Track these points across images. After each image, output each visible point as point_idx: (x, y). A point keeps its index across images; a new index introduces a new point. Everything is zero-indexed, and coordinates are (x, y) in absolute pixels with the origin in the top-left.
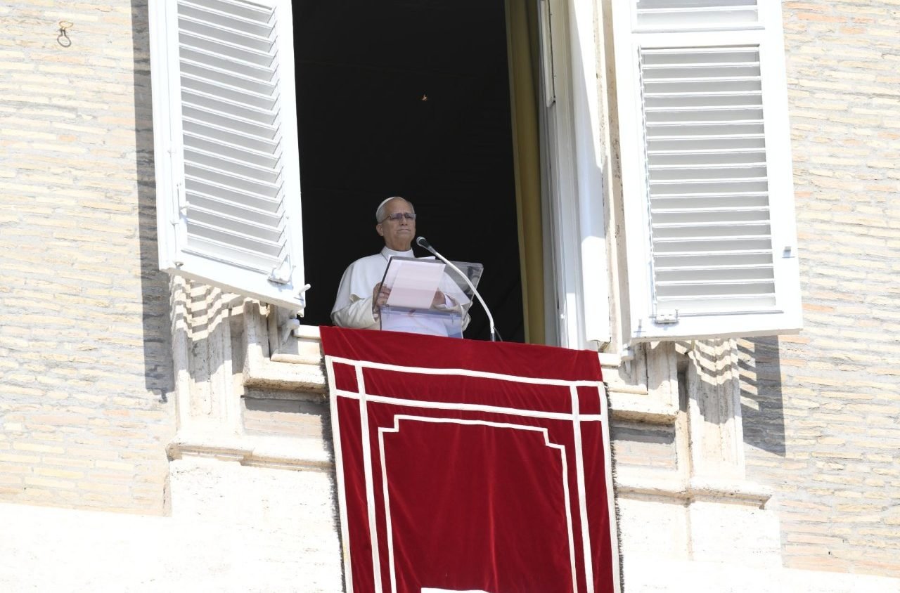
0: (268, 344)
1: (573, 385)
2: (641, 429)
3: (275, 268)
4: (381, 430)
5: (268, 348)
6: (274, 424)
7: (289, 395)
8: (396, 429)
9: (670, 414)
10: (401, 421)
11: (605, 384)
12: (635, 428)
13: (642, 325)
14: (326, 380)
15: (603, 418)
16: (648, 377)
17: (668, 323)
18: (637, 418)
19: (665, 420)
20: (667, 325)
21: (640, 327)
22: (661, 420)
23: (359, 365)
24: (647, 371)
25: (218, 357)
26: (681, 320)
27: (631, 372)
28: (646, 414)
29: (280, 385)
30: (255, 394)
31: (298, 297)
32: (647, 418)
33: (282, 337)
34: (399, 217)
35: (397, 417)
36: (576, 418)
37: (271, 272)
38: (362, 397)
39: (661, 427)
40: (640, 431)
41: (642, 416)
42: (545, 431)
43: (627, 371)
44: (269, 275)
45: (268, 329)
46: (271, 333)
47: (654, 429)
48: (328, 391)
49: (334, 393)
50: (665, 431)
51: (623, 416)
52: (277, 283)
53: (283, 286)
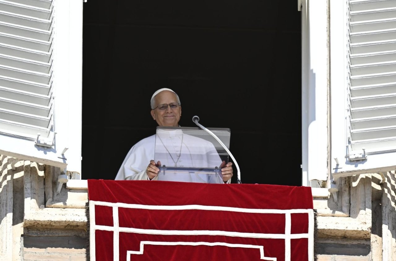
0: (44, 195)
1: (288, 213)
2: (345, 243)
3: (39, 135)
4: (129, 253)
5: (43, 198)
6: (48, 255)
7: (60, 232)
8: (141, 252)
9: (364, 230)
10: (145, 246)
11: (315, 211)
12: (339, 243)
13: (339, 163)
14: (88, 219)
15: (310, 236)
16: (351, 204)
17: (359, 160)
18: (340, 235)
19: (361, 235)
20: (358, 162)
21: (338, 165)
22: (359, 235)
23: (116, 207)
24: (350, 199)
25: (3, 207)
26: (369, 158)
27: (338, 200)
28: (345, 231)
29: (50, 225)
30: (33, 233)
31: (61, 157)
32: (348, 235)
33: (56, 189)
34: (165, 107)
35: (142, 243)
36: (288, 236)
37: (36, 138)
38: (116, 229)
39: (361, 241)
40: (344, 245)
41: (344, 233)
42: (261, 248)
43: (335, 201)
44: (36, 141)
45: (44, 184)
46: (46, 186)
47: (355, 243)
48: (89, 227)
49: (94, 227)
50: (364, 244)
51: (328, 234)
52: (43, 147)
53: (48, 149)
